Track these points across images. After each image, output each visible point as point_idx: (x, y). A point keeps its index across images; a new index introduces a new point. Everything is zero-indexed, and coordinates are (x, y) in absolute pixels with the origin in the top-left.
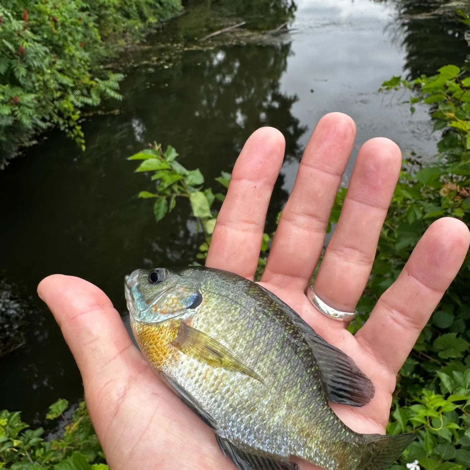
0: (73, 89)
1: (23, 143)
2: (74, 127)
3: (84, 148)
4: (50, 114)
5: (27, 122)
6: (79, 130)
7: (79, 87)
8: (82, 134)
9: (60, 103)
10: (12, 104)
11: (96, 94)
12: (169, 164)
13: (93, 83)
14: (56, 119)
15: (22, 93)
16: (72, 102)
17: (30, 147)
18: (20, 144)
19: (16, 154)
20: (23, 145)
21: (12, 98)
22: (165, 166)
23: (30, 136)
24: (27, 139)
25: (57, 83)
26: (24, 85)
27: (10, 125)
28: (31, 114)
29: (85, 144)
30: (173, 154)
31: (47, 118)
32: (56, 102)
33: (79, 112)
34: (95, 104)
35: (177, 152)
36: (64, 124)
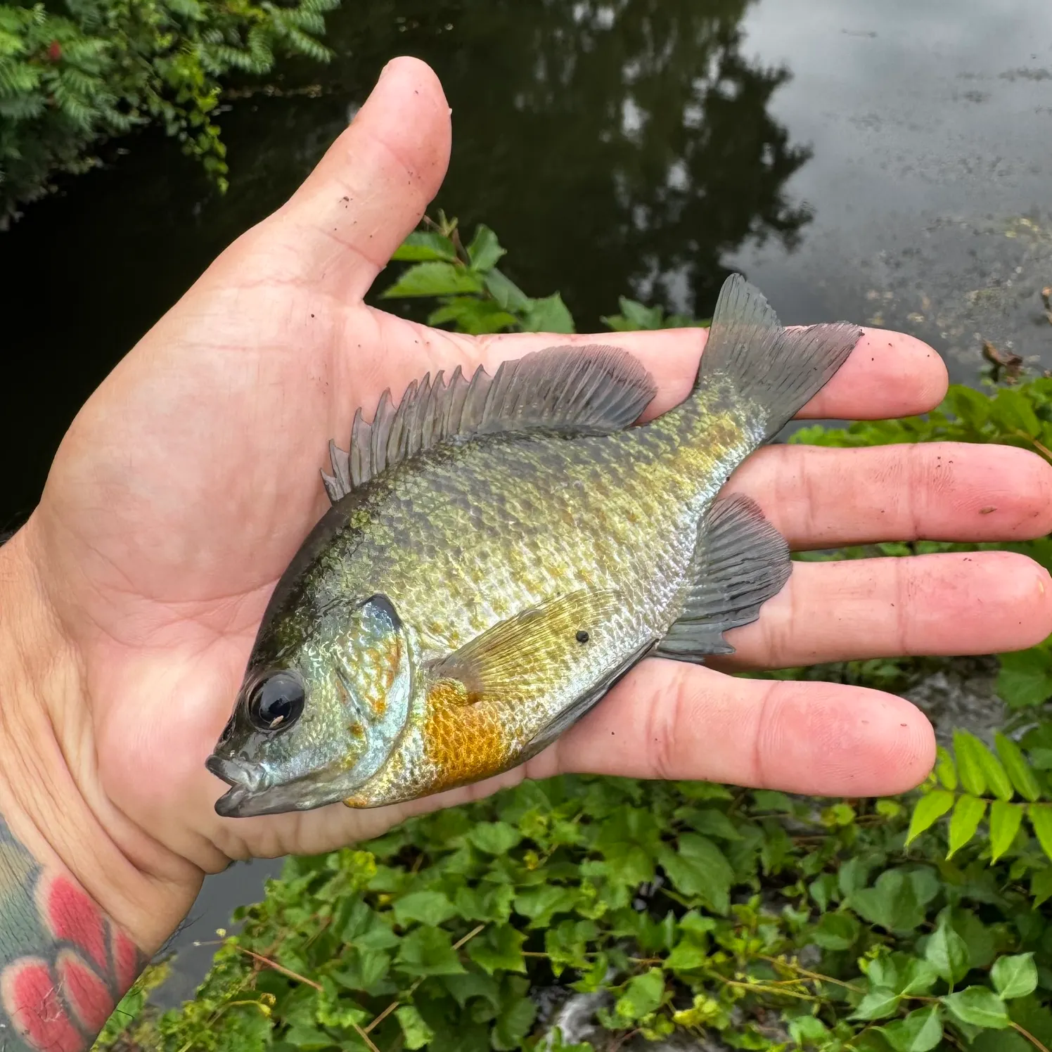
0: (203, 27)
1: (61, 162)
2: (201, 129)
3: (224, 185)
4: (140, 91)
5: (77, 111)
6: (213, 138)
7: (219, 22)
8: (222, 149)
9: (170, 65)
10: (43, 63)
11: (264, 44)
12: (480, 277)
13: (257, 13)
14: (155, 104)
15: (72, 33)
16: (201, 64)
17: (82, 176)
18: (55, 166)
19: (43, 191)
20: (63, 168)
21: (43, 47)
22: (468, 284)
23: (83, 146)
24: (75, 152)
25: (166, 12)
26: (79, 14)
27: (32, 118)
28: (92, 90)
29: (228, 177)
30: (490, 250)
31: (133, 99)
32: (157, 61)
33: (217, 91)
34: (259, 69)
35: (501, 243)
36: (177, 118)
